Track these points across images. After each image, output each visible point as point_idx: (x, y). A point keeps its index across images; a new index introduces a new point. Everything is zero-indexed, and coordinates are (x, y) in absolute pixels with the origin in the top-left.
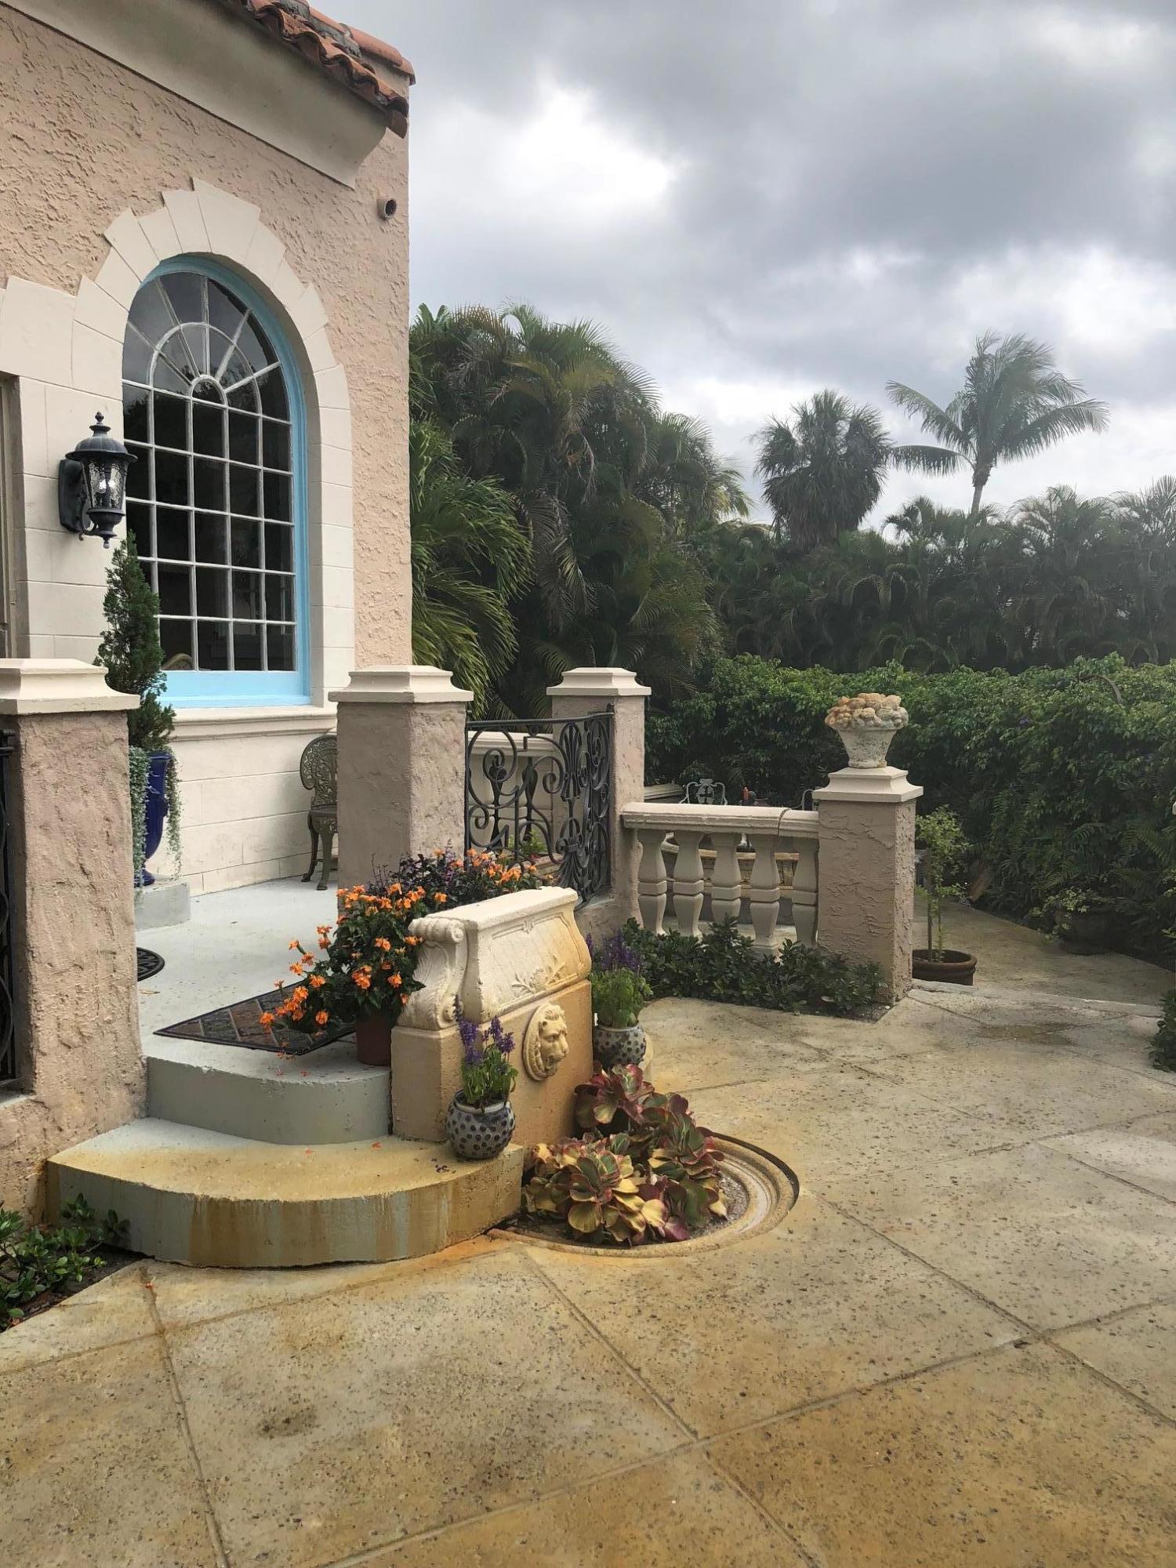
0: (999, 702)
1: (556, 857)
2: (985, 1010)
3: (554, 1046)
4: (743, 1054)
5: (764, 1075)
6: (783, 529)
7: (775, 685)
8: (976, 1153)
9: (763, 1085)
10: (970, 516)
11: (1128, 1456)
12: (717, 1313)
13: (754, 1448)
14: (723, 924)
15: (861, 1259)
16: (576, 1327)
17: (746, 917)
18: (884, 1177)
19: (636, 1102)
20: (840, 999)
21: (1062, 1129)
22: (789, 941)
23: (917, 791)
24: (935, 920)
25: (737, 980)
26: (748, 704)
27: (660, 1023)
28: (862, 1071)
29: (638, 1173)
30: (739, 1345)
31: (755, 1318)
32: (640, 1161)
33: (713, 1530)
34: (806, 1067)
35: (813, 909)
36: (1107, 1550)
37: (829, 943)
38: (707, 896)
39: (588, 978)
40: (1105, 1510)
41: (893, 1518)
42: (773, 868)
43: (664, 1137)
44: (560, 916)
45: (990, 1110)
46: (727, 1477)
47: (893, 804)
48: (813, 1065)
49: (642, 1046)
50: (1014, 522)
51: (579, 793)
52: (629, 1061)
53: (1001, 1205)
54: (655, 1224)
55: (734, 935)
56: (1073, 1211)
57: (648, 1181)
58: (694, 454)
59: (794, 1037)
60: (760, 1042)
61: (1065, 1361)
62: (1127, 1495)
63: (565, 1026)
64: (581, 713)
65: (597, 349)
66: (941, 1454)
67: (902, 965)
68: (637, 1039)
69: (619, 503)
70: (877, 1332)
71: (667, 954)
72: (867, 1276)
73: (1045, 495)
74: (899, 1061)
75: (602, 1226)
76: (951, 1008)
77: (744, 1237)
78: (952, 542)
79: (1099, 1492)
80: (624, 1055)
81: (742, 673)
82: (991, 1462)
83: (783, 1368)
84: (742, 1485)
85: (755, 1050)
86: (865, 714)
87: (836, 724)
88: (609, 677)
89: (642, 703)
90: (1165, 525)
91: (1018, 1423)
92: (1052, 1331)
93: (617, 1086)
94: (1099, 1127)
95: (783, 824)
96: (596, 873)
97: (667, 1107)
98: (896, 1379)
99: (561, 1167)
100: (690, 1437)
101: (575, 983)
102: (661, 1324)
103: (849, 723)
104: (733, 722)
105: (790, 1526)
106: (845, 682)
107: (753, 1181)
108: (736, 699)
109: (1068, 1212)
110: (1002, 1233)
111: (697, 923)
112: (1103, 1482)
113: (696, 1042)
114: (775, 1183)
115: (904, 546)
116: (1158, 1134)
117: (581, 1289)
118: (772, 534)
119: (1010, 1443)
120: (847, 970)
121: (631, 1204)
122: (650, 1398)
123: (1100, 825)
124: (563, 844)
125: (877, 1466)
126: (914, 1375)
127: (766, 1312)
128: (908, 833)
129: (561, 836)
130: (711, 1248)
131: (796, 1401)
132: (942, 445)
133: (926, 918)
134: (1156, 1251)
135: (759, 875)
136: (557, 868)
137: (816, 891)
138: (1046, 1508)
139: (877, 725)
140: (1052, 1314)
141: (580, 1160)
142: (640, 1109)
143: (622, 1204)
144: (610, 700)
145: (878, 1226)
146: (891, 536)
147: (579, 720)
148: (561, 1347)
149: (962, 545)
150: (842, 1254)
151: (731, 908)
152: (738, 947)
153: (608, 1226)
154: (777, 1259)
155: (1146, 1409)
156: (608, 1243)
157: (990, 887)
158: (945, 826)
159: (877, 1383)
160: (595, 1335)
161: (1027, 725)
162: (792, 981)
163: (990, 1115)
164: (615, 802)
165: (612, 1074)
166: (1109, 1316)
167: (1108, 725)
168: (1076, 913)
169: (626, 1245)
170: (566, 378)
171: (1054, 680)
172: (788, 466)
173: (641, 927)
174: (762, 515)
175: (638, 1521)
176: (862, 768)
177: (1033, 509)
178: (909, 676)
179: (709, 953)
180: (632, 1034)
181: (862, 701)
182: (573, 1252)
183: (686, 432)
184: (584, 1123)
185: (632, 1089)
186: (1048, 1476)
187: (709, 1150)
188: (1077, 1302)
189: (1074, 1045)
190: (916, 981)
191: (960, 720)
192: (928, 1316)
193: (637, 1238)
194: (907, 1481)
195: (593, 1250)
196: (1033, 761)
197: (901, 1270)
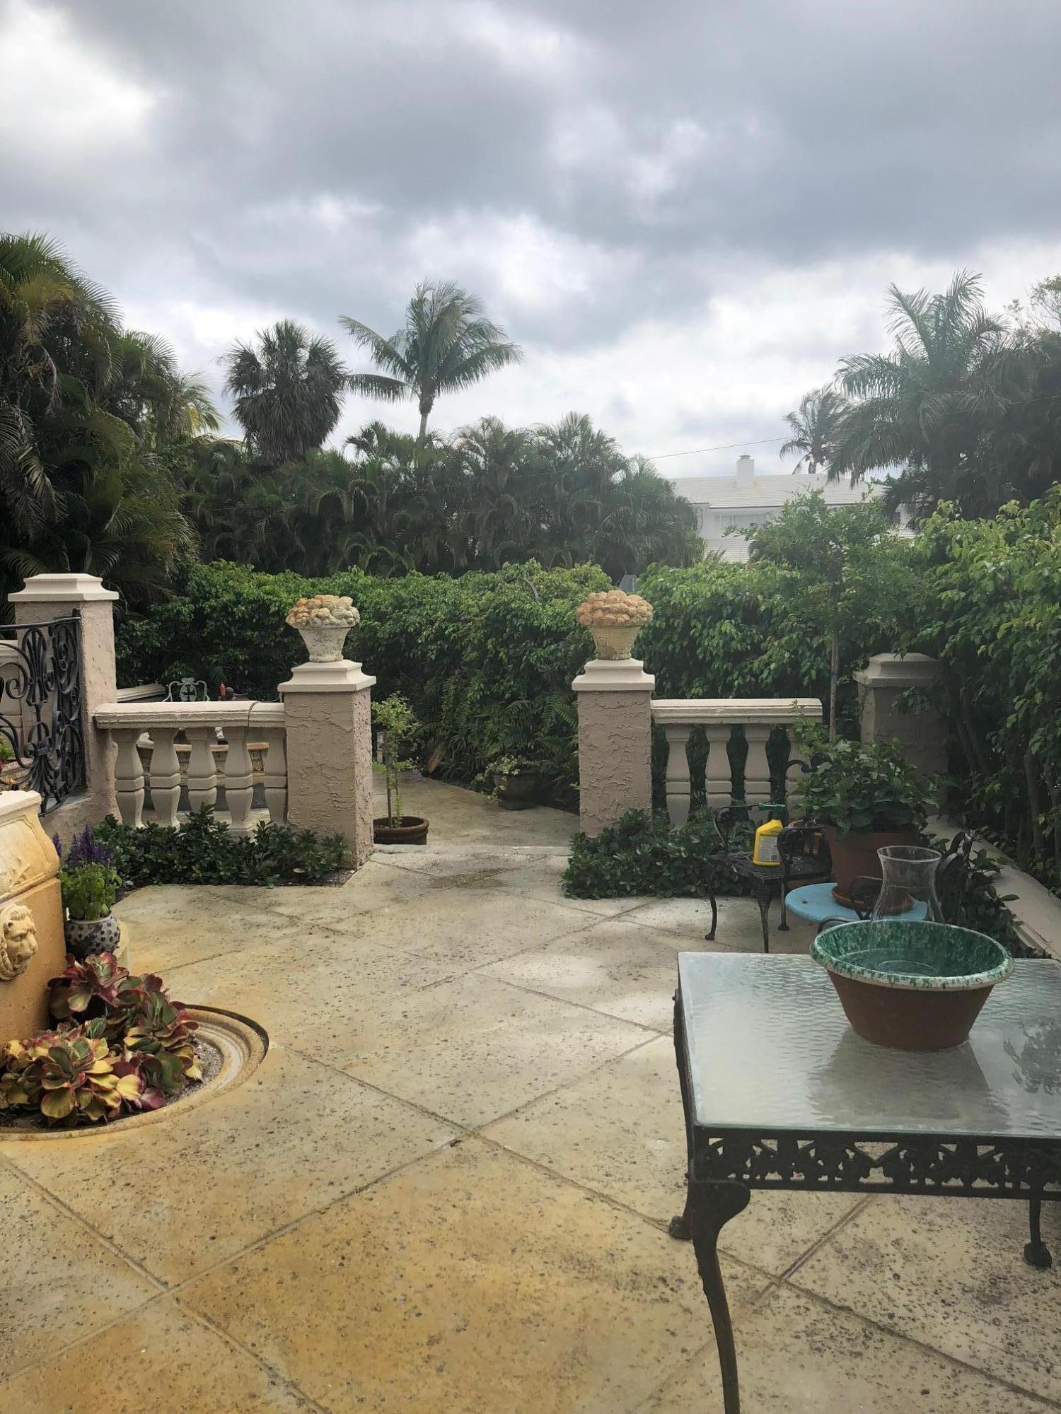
0: (443, 601)
1: (26, 761)
2: (435, 864)
3: (22, 945)
4: (221, 929)
5: (239, 945)
6: (254, 445)
7: (249, 589)
8: (423, 988)
9: (239, 954)
10: (418, 439)
11: (537, 1215)
12: (189, 1169)
13: (221, 1284)
14: (199, 813)
15: (323, 1096)
16: (48, 1211)
17: (222, 804)
18: (345, 1021)
19: (112, 987)
20: (309, 869)
21: (493, 958)
22: (262, 823)
23: (371, 680)
24: (393, 791)
25: (214, 863)
26: (225, 607)
27: (140, 911)
28: (329, 931)
29: (114, 1053)
30: (210, 1194)
31: (227, 1166)
32: (115, 1039)
33: (180, 1367)
34: (280, 934)
35: (284, 791)
36: (519, 1297)
37: (300, 821)
38: (183, 787)
39: (57, 876)
40: (518, 1264)
41: (345, 1314)
42: (246, 759)
43: (139, 1015)
44: (23, 818)
45: (436, 949)
46: (195, 1315)
47: (349, 693)
48: (284, 931)
49: (116, 934)
50: (455, 447)
51: (46, 696)
52: (103, 950)
53: (443, 1029)
54: (130, 1098)
55: (210, 822)
56: (501, 1025)
57: (123, 1059)
58: (159, 371)
59: (267, 909)
60: (238, 917)
61: (489, 1149)
62: (535, 1249)
63: (33, 924)
64: (46, 618)
65: (55, 263)
66: (387, 1249)
67: (364, 833)
68: (110, 928)
69: (86, 415)
70: (334, 1157)
71: (146, 846)
72: (328, 1110)
73: (479, 424)
74: (361, 918)
75: (77, 1109)
76: (407, 866)
77: (217, 1094)
78: (404, 460)
79: (514, 1251)
80: (98, 945)
81: (218, 578)
82: (428, 1245)
83: (250, 1206)
84: (209, 1320)
85: (231, 924)
86: (321, 614)
87: (296, 623)
88: (73, 583)
89: (110, 607)
90: (573, 452)
91: (452, 1208)
92: (480, 1127)
93: (90, 977)
94: (523, 952)
95: (253, 715)
96: (70, 774)
97: (142, 988)
98: (351, 1194)
99: (34, 1059)
100: (162, 1289)
101: (43, 882)
102: (135, 1190)
103: (308, 622)
104: (211, 624)
105: (253, 1345)
106: (313, 585)
107: (227, 1044)
108: (213, 602)
109: (496, 1026)
110: (444, 1053)
111: (175, 814)
112: (517, 1241)
113: (176, 924)
114: (247, 1042)
115: (363, 464)
116: (567, 950)
117: (54, 1172)
118: (244, 449)
119: (445, 1227)
120: (315, 842)
121: (105, 1083)
122: (123, 1261)
123: (525, 702)
124: (32, 748)
125: (332, 1273)
126: (367, 1187)
127: (237, 1159)
128: (365, 718)
129: (29, 740)
130: (185, 1110)
131: (262, 1233)
132: (389, 375)
133: (386, 790)
134: (562, 1046)
135: (233, 763)
136: (26, 772)
137: (286, 775)
138: (472, 1273)
139: (332, 624)
140: (481, 1113)
141: (51, 1050)
142: (114, 993)
143: (96, 1085)
144: (76, 606)
145: (338, 1065)
146: (351, 455)
147: (41, 626)
148: (32, 1232)
149: (412, 465)
150: (307, 1095)
151: (209, 797)
152: (214, 833)
153: (82, 1108)
154: (247, 1109)
155: (551, 1175)
156: (83, 1123)
157: (444, 760)
158: (397, 711)
159: (335, 1201)
160: (68, 1214)
161: (467, 621)
162: (266, 858)
163: (436, 954)
164: (86, 704)
165: (86, 965)
166: (525, 1106)
167: (528, 619)
168: (510, 776)
169: (102, 1122)
170: (22, 289)
171: (487, 583)
172: (255, 388)
173: (120, 822)
174: (232, 432)
175: (107, 1378)
176: (321, 662)
177: (470, 436)
178: (369, 579)
179: (188, 841)
180: (104, 924)
181: (318, 602)
182: (48, 1139)
183: (150, 348)
184: (59, 1015)
185: (106, 976)
186: (473, 1247)
187: (184, 1022)
188: (501, 1099)
189: (506, 886)
190: (378, 846)
191: (413, 618)
192: (378, 1135)
193: (112, 1114)
194: (357, 1279)
195: (68, 1133)
196: (472, 651)
197: (356, 1100)
